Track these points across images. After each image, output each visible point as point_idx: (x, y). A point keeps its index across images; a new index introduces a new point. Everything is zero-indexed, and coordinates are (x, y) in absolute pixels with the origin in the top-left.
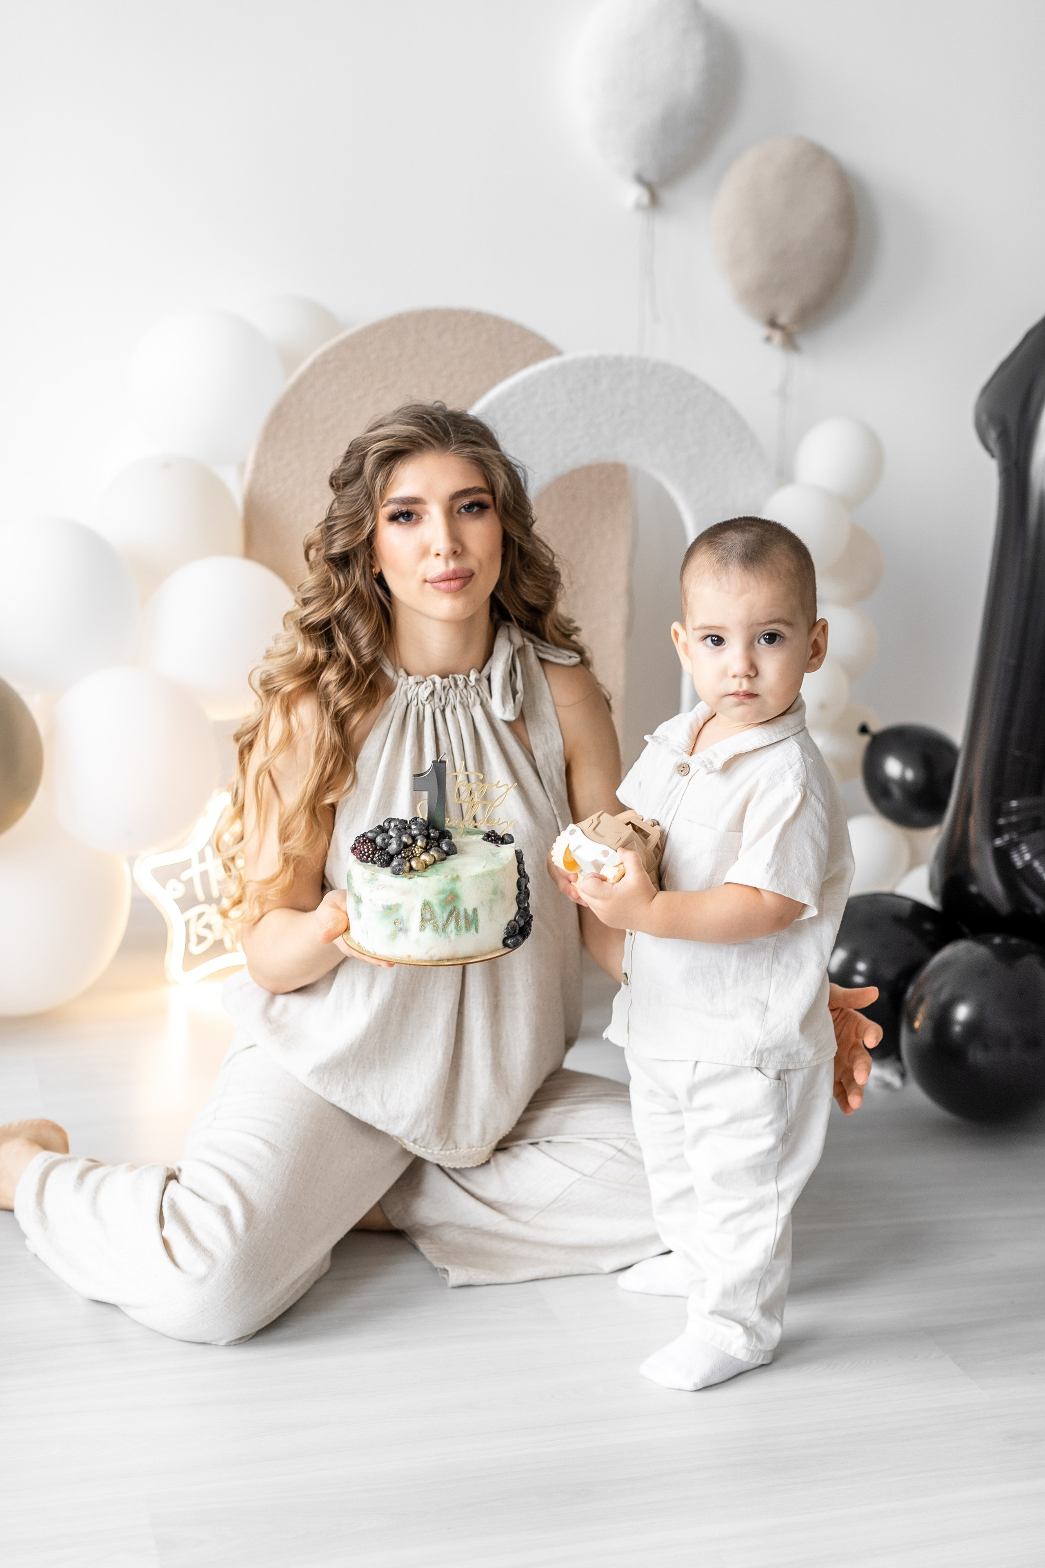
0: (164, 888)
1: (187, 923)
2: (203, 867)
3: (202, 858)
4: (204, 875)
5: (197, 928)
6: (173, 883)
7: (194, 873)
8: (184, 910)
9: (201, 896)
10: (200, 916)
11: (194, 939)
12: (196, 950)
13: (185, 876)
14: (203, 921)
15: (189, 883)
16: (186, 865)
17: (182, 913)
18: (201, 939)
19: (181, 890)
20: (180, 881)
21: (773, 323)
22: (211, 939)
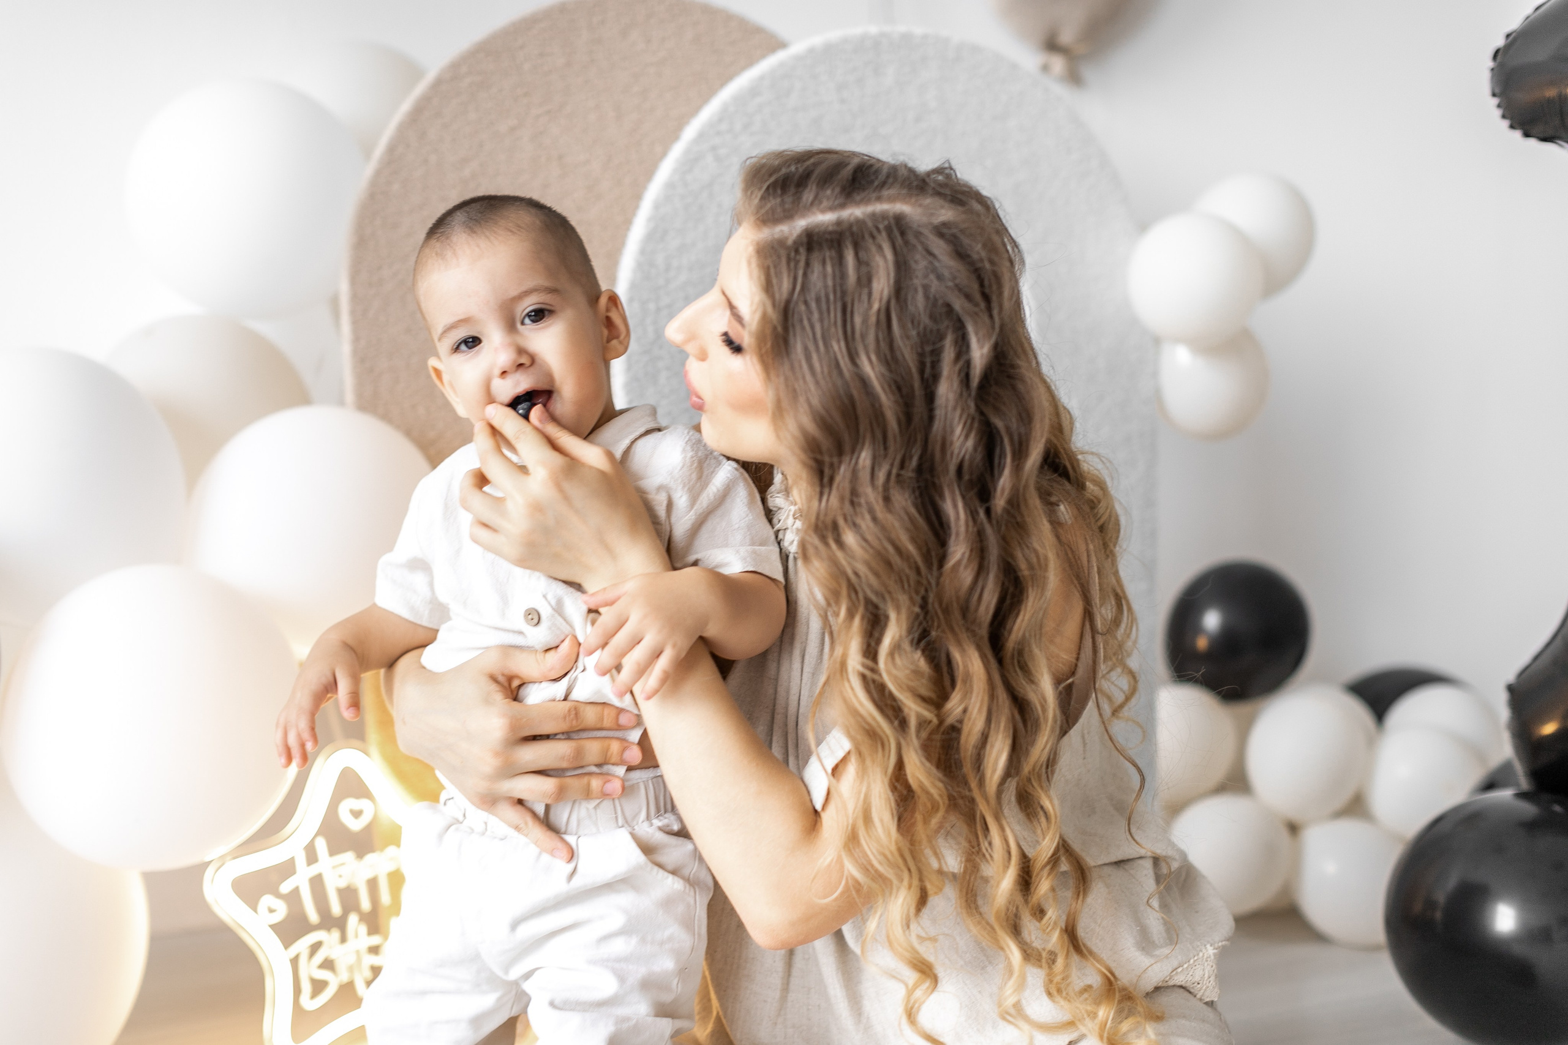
0: (255, 910)
1: (295, 961)
2: (314, 870)
3: (312, 857)
4: (317, 883)
5: (310, 970)
6: (267, 900)
7: (301, 880)
8: (287, 944)
9: (313, 917)
10: (315, 948)
11: (306, 987)
12: (309, 1004)
13: (286, 887)
14: (319, 957)
15: (293, 898)
16: (287, 869)
17: (286, 947)
18: (319, 986)
19: (282, 910)
20: (279, 896)
21: (1052, 45)
22: (334, 983)
